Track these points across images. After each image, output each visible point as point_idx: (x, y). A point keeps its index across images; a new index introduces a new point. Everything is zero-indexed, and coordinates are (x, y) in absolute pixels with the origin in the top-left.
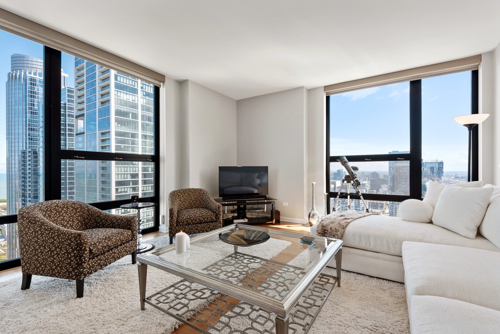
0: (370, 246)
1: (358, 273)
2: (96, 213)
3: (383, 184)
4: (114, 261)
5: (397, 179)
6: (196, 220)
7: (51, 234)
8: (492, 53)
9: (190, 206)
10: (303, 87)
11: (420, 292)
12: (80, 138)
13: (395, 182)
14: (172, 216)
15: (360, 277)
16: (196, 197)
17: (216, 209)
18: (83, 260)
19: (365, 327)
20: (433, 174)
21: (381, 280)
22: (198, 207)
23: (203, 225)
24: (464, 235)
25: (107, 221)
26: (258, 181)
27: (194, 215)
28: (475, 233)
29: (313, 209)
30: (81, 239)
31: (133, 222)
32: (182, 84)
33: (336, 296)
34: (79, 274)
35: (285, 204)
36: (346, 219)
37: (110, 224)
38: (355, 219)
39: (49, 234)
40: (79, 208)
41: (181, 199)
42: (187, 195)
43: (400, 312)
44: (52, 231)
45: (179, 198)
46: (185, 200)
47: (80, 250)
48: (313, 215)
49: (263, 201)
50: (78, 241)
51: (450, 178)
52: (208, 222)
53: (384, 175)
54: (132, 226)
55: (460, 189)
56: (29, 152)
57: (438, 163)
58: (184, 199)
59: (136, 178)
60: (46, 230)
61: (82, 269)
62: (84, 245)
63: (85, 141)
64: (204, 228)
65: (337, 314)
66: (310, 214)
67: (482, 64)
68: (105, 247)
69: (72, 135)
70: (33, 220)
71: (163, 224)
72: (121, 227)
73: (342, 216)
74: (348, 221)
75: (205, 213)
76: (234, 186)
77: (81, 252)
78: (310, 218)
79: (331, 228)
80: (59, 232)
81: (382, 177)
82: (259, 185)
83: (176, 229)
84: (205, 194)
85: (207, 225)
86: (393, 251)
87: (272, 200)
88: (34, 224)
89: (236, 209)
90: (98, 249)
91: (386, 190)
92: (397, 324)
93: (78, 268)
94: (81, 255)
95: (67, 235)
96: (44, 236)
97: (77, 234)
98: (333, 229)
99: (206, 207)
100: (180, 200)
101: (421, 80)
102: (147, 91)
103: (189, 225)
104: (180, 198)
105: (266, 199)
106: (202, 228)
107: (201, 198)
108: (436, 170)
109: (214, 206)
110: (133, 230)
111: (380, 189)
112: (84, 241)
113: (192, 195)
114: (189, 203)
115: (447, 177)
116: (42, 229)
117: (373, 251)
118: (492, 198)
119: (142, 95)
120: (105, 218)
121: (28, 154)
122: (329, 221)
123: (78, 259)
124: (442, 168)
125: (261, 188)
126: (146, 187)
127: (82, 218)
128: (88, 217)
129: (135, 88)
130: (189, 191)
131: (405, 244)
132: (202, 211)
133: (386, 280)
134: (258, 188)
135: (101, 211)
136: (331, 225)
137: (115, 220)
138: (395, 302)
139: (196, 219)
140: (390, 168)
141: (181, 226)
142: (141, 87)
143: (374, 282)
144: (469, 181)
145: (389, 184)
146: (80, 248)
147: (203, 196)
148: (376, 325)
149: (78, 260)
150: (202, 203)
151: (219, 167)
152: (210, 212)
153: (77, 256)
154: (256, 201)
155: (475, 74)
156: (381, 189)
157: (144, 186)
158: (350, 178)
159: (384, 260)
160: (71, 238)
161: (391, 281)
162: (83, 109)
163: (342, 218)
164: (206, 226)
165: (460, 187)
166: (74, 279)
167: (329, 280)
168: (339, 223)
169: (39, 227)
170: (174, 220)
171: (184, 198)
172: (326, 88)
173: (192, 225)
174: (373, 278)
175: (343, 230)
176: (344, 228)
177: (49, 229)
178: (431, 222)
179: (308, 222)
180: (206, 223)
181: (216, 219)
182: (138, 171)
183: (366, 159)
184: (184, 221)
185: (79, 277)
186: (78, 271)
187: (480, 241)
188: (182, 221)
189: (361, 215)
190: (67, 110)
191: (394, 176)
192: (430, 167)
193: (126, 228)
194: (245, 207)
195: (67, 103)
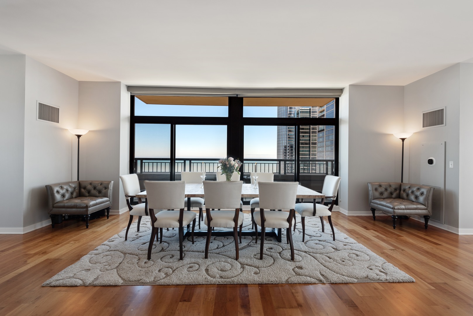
12: (321, 134)
56: (288, 146)
63: (325, 136)
69: (315, 132)
121: (288, 148)
162: (324, 111)
190: (311, 114)
195: (311, 108)
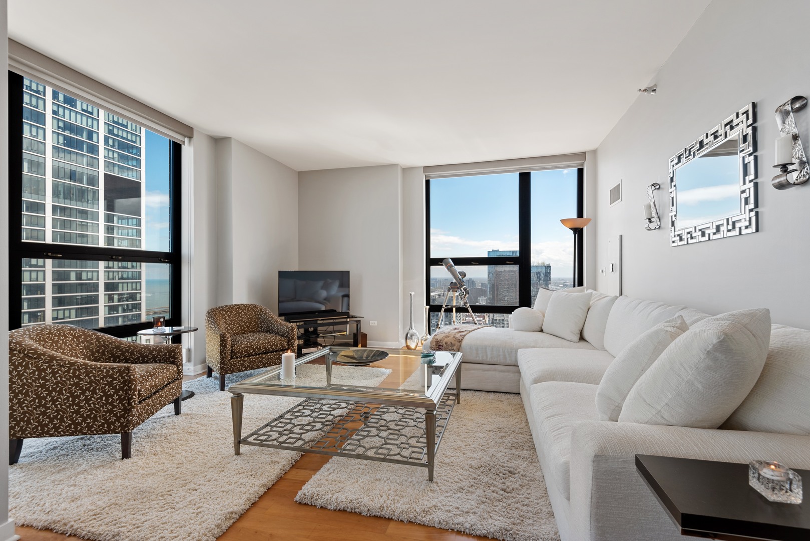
0: (487, 358)
1: (474, 390)
2: (113, 342)
3: (480, 296)
4: (161, 409)
5: (497, 289)
6: (260, 349)
7: (71, 371)
8: (594, 152)
9: (242, 330)
10: (397, 164)
11: (537, 381)
13: (496, 292)
14: (225, 345)
15: (477, 393)
16: (250, 316)
17: (288, 332)
18: (133, 403)
19: (490, 431)
20: (539, 281)
21: (498, 394)
22: (254, 332)
23: (270, 356)
24: (569, 339)
25: (132, 353)
26: (324, 294)
27: (257, 342)
28: (579, 336)
29: (411, 328)
30: (130, 374)
31: (178, 353)
32: (219, 143)
33: (458, 412)
34: (127, 424)
35: (374, 323)
36: (460, 332)
37: (138, 358)
38: (470, 332)
39: (68, 371)
40: (82, 335)
41: (227, 320)
42: (236, 314)
43: (518, 416)
44: (73, 367)
45: (223, 318)
46: (249, 320)
47: (129, 390)
48: (412, 336)
49: (345, 320)
50: (126, 377)
51: (558, 286)
52: (276, 351)
53: (482, 284)
54: (177, 358)
55: (567, 294)
57: (545, 266)
58: (231, 321)
59: (37, 294)
60: (62, 366)
61: (131, 418)
62: (134, 382)
64: (272, 359)
65: (463, 425)
66: (407, 335)
67: (586, 162)
68: (153, 386)
70: (33, 354)
71: (188, 363)
72: (158, 361)
73: (456, 329)
74: (463, 334)
75: (254, 340)
76: (288, 301)
77: (129, 392)
78: (408, 340)
79: (446, 343)
80: (89, 367)
81: (479, 286)
82: (325, 299)
83: (230, 363)
84: (264, 312)
85: (276, 355)
86: (509, 362)
87: (357, 317)
88: (35, 358)
89: (303, 334)
90: (146, 389)
92: (517, 424)
93: (126, 415)
94: (130, 396)
95: (105, 371)
96: (58, 376)
97: (123, 368)
98: (449, 343)
99: (268, 329)
100: (225, 322)
101: (530, 173)
102: (67, 119)
103: (250, 356)
104: (225, 319)
105: (348, 317)
106: (268, 360)
107: (257, 318)
108: (542, 276)
109: (284, 327)
110: (178, 364)
112: (134, 377)
113: (243, 313)
114: (240, 325)
115: (555, 285)
116: (54, 366)
117: (490, 363)
118: (591, 303)
119: (56, 127)
120: (129, 349)
122: (443, 335)
123: (126, 402)
124: (550, 273)
125: (329, 304)
126: (62, 312)
127: (89, 352)
128: (99, 350)
129: (38, 112)
130: (238, 308)
131: (520, 351)
132: (249, 339)
133: (503, 393)
134: (325, 303)
135: (119, 339)
136: (446, 340)
137: (147, 351)
138: (513, 409)
139: (260, 347)
140: (489, 273)
141: (237, 358)
142: (53, 111)
143: (492, 395)
144: (574, 286)
145: (488, 296)
146: (129, 387)
147: (261, 315)
148: (500, 427)
149: (126, 405)
150: (260, 325)
151: (279, 272)
152: (279, 337)
153: (124, 399)
154: (332, 321)
155: (580, 172)
157: (58, 310)
158: (457, 286)
159: (501, 371)
160: (112, 374)
161: (507, 393)
163: (456, 331)
164: (257, 359)
165: (566, 293)
166: (118, 433)
167: (449, 397)
168: (454, 337)
169: (47, 363)
170: (228, 350)
171: (230, 318)
172: (426, 169)
173: (254, 355)
174: (490, 393)
175: (459, 344)
176: (460, 342)
177: (68, 364)
178: (542, 331)
179: (405, 345)
180: (273, 352)
181: (288, 345)
182: (42, 280)
183: (473, 263)
184: (242, 351)
185: (127, 429)
186: (126, 420)
187: (582, 344)
188: (239, 351)
189: (476, 328)
191: (493, 285)
192: (536, 272)
193: (167, 362)
194: (316, 330)
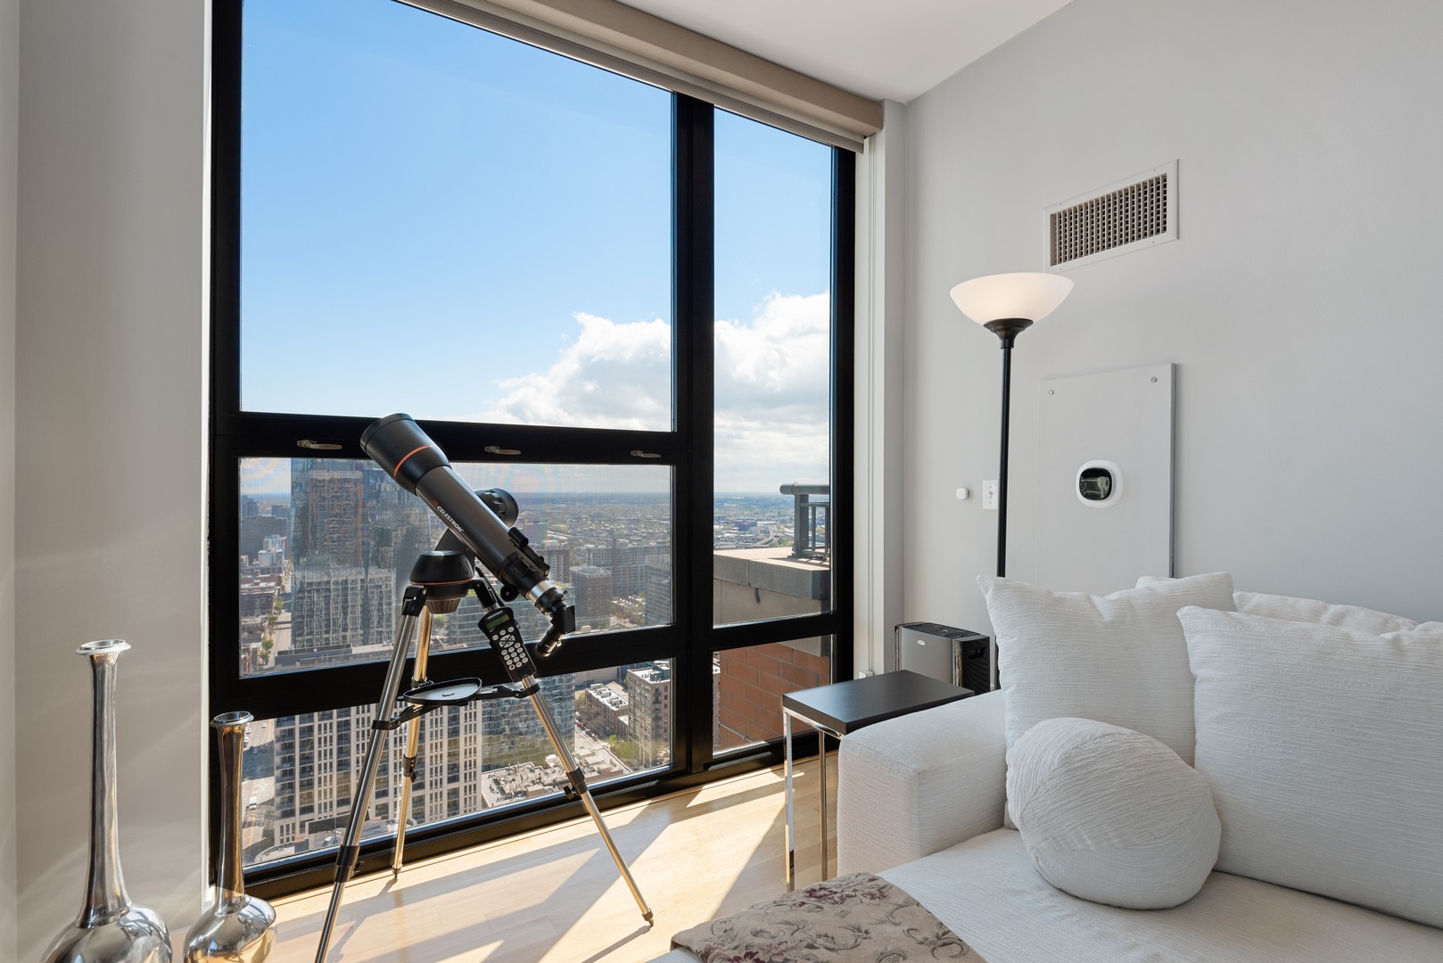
3: (270, 534)
8: (904, 109)
13: (311, 525)
53: (276, 507)
67: (881, 133)
81: (267, 512)
91: (281, 550)
111: (261, 551)
145: (291, 534)
156: (264, 552)
183: (492, 449)
191: (305, 509)
